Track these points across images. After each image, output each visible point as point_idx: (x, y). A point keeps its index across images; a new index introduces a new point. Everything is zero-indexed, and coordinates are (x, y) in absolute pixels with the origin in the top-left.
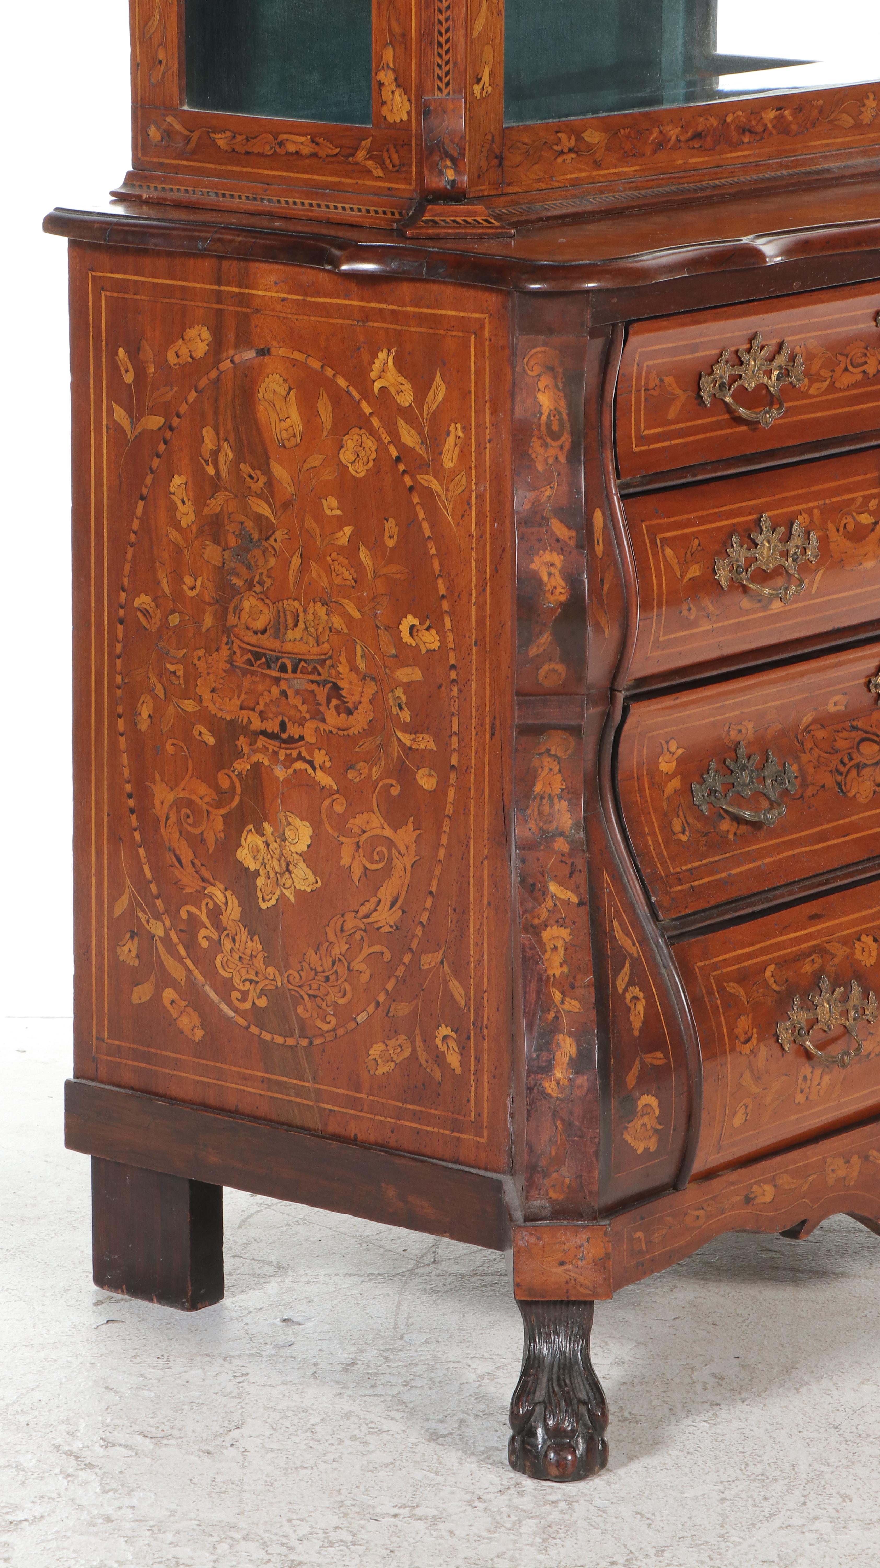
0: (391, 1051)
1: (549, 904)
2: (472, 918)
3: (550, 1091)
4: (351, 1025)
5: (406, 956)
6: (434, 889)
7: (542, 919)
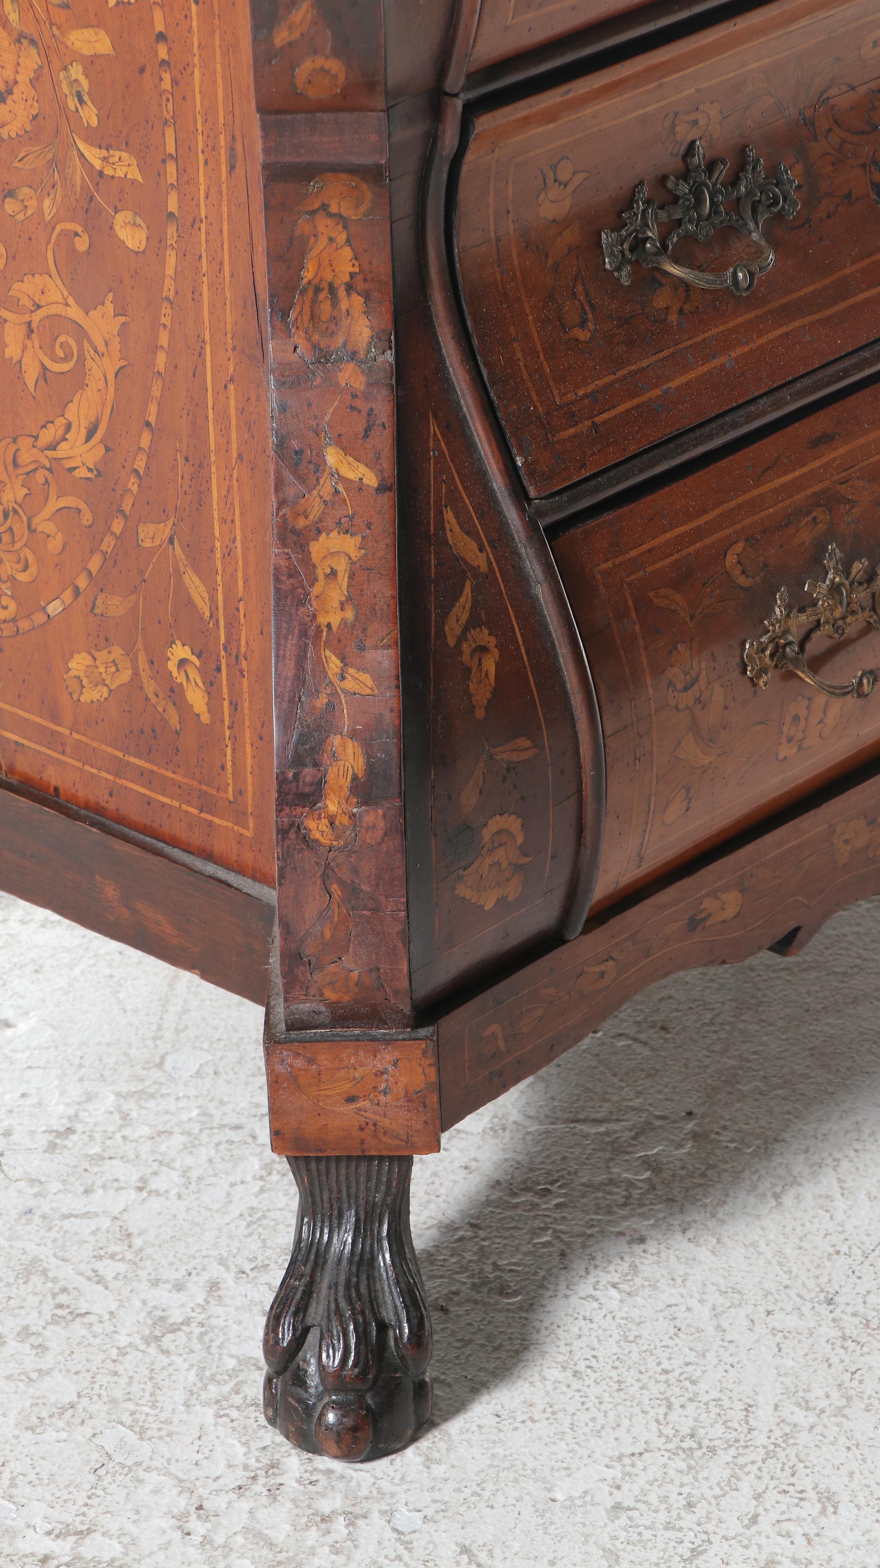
0: (102, 669)
1: (326, 488)
2: (214, 477)
3: (317, 835)
4: (39, 618)
5: (116, 521)
6: (152, 419)
7: (311, 517)
